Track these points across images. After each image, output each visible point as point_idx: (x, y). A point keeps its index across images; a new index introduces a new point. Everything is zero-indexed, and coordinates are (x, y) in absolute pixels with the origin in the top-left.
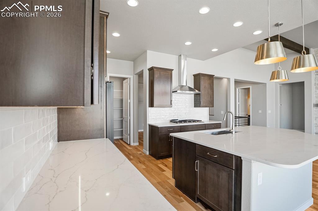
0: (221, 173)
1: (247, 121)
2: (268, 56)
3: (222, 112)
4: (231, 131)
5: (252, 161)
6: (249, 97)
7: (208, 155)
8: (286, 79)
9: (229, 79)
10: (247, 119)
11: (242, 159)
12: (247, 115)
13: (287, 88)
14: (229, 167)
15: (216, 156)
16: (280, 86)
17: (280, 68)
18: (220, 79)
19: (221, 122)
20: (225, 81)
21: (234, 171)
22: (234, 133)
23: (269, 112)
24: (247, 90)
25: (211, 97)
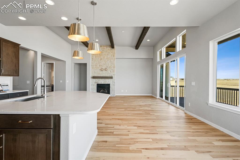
0: (37, 137)
1: (51, 89)
2: (78, 33)
3: (28, 82)
4: (43, 95)
5: (70, 115)
6: (52, 70)
7: (20, 123)
8: (82, 57)
9: (36, 52)
10: (50, 87)
11: (60, 116)
12: (51, 84)
13: (77, 66)
14: (48, 128)
15: (31, 122)
16: (74, 65)
17: (79, 50)
18: (27, 50)
19: (28, 91)
20: (32, 53)
21: (52, 130)
22: (46, 97)
23: (67, 81)
24: (51, 65)
25: (15, 66)
